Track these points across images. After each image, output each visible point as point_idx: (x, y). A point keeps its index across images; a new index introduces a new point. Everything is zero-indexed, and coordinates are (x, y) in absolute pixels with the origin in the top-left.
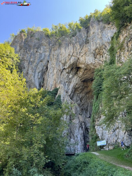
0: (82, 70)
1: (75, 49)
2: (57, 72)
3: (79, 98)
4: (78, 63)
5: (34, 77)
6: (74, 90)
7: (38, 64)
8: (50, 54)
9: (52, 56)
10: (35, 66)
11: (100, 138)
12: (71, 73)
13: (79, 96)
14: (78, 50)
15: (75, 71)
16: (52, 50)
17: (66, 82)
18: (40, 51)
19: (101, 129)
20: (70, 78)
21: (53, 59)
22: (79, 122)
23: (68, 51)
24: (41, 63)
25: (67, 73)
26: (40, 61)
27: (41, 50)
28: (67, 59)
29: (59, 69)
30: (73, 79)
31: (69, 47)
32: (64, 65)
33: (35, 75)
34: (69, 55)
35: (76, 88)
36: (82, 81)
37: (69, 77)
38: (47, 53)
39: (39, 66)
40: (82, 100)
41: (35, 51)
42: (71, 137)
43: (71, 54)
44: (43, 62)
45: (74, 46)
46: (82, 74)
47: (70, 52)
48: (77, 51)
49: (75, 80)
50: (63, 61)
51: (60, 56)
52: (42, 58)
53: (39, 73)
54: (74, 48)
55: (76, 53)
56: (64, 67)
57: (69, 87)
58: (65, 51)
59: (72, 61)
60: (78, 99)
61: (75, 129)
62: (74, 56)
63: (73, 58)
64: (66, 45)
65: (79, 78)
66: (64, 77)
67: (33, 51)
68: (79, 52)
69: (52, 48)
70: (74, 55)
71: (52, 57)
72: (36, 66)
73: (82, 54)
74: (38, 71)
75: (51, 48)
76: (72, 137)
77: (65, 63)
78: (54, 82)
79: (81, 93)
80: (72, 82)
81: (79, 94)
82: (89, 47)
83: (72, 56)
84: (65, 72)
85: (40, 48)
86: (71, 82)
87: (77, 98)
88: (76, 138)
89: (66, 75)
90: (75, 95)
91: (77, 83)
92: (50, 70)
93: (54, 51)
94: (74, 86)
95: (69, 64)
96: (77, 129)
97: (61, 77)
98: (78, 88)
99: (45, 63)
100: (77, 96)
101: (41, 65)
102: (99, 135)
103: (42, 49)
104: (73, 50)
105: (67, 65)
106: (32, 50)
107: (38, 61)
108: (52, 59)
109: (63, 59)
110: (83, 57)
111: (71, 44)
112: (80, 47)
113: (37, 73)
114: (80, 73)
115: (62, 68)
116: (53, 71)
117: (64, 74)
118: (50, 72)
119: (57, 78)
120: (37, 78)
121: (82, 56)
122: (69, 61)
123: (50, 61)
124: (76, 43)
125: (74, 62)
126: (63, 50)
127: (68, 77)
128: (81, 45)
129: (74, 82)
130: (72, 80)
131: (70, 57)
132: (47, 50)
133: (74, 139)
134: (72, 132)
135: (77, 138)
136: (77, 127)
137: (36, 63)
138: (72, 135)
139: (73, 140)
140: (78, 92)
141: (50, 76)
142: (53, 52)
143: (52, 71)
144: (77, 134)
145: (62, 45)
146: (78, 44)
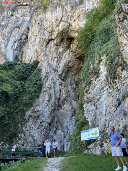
0: (75, 41)
1: (64, 12)
2: (40, 42)
3: (74, 80)
4: (69, 31)
5: (6, 46)
6: (67, 70)
7: (12, 31)
8: (31, 19)
9: (33, 21)
10: (9, 33)
11: (90, 124)
12: (62, 46)
13: (74, 79)
14: (69, 13)
15: (66, 43)
16: (35, 14)
17: (55, 57)
18: (16, 15)
19: (93, 107)
20: (60, 53)
21: (35, 25)
22: (72, 109)
23: (55, 15)
24: (18, 29)
25: (55, 45)
26: (17, 27)
27: (18, 13)
28: (55, 25)
29: (44, 38)
30: (64, 54)
31: (57, 10)
32: (51, 35)
33: (7, 44)
34: (57, 20)
35: (70, 67)
36: (77, 58)
37: (59, 51)
38: (27, 18)
39: (14, 33)
40: (79, 84)
41: (9, 14)
42: (57, 129)
43: (60, 19)
44: (21, 29)
45: (63, 8)
46: (76, 47)
47: (59, 15)
48: (68, 15)
49: (67, 56)
50: (48, 28)
51: (45, 23)
52: (19, 23)
53: (15, 42)
54: (63, 10)
55: (66, 17)
56: (50, 37)
57: (59, 65)
58: (52, 15)
59: (61, 28)
60: (73, 82)
61: (66, 118)
62: (63, 21)
63: (62, 24)
64: (53, 7)
65: (72, 53)
66: (51, 50)
67: (7, 14)
68: (70, 16)
69: (35, 13)
70: (63, 19)
71: (33, 23)
72: (11, 33)
73: (74, 19)
74: (12, 40)
75: (33, 12)
76: (59, 129)
77: (52, 32)
78: (35, 53)
79: (76, 74)
80: (63, 58)
81: (74, 76)
82: (84, 9)
83: (60, 21)
84: (52, 44)
85: (17, 10)
86: (61, 59)
87: (71, 81)
88: (66, 130)
89: (55, 47)
90: (69, 77)
91: (69, 59)
92: (31, 39)
93: (37, 15)
94: (67, 64)
95: (58, 33)
96: (68, 117)
97: (47, 50)
98: (73, 67)
99: (23, 29)
100: (71, 78)
101: (18, 32)
102: (89, 120)
103: (20, 12)
104: (62, 13)
105: (55, 34)
106: (5, 13)
107: (13, 26)
108: (33, 25)
109: (49, 25)
110: (76, 22)
111: (59, 6)
112: (72, 10)
113: (12, 43)
114: (74, 46)
115: (47, 38)
116: (35, 40)
117: (51, 46)
118: (30, 41)
119: (39, 50)
120: (10, 48)
121: (74, 21)
122: (57, 28)
123: (30, 28)
124: (66, 5)
125: (64, 29)
126: (48, 14)
127: (57, 51)
128: (72, 7)
129: (66, 58)
130: (64, 56)
131: (58, 22)
132: (27, 14)
133: (63, 131)
134: (60, 121)
135: (68, 129)
136: (68, 115)
137: (10, 29)
138: (59, 125)
139: (61, 133)
140: (72, 73)
141: (30, 47)
142: (35, 17)
143: (33, 40)
144: (68, 124)
145: (48, 8)
146: (69, 5)
